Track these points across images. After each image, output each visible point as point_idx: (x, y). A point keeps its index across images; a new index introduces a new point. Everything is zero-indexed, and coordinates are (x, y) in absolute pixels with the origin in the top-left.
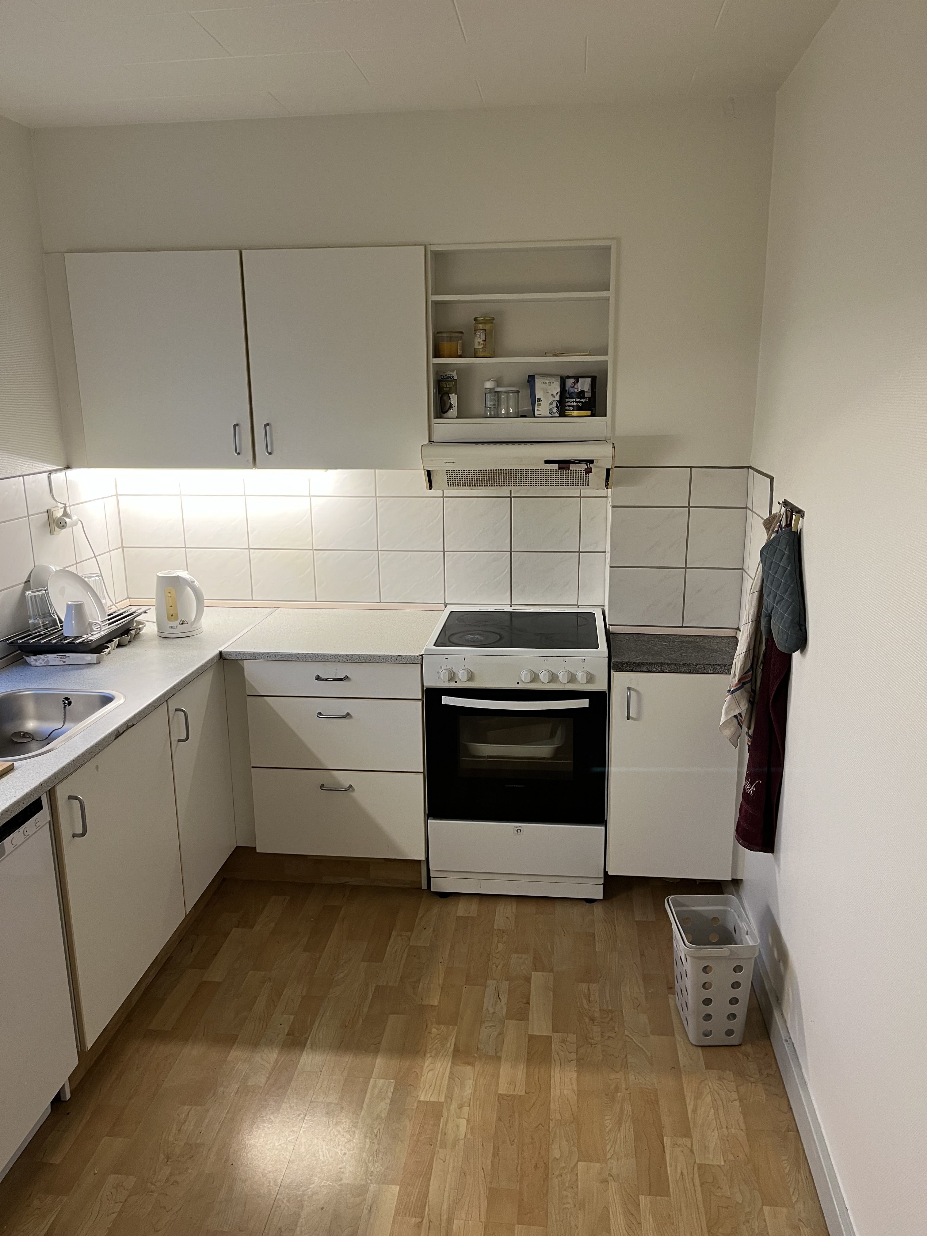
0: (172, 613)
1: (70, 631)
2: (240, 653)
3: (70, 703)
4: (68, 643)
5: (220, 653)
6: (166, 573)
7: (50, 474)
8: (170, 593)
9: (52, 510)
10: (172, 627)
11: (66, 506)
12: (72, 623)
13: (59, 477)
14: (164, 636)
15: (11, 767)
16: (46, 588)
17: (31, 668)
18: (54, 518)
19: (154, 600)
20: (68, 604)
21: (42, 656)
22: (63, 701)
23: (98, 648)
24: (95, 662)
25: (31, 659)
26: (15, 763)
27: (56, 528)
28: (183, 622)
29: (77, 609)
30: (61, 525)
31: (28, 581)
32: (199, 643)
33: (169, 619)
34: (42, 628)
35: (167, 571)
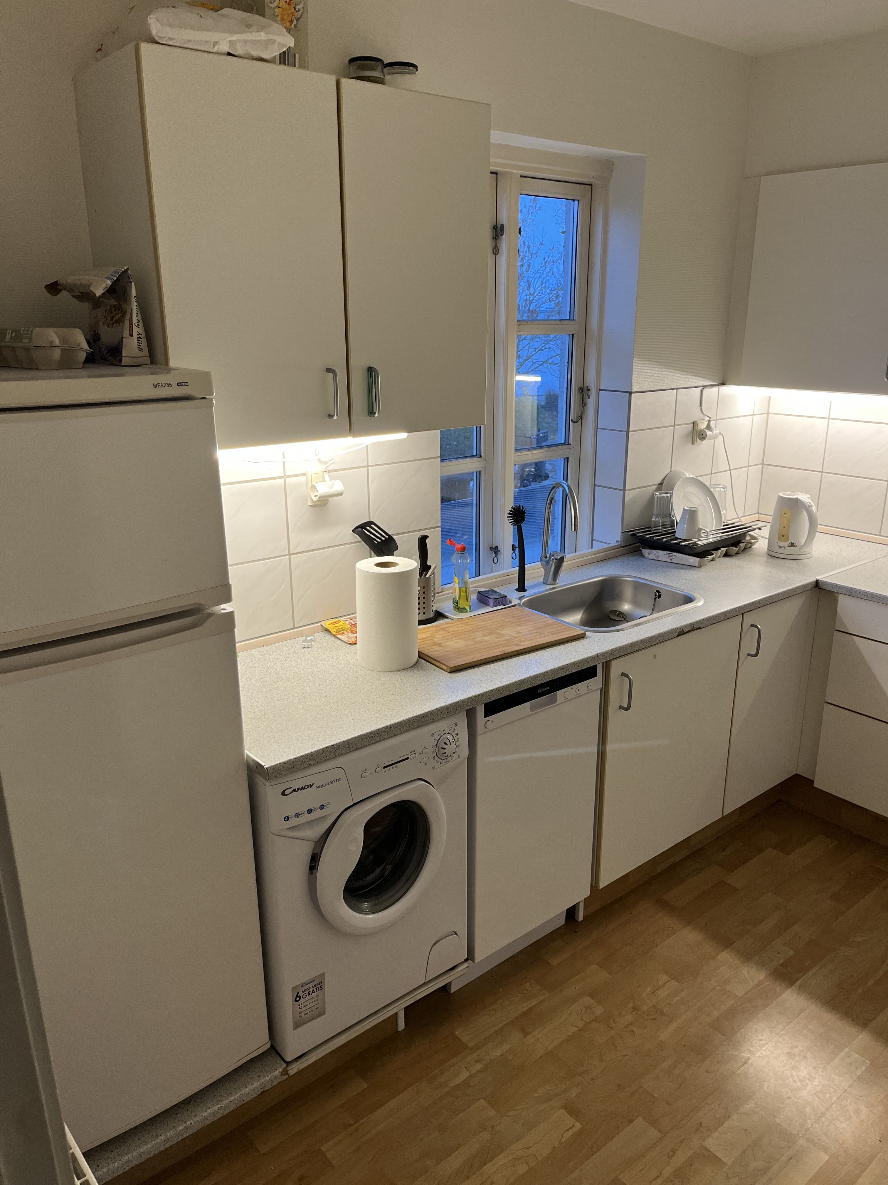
0: (783, 534)
1: (681, 533)
2: (836, 585)
3: (660, 596)
4: (676, 543)
5: (817, 581)
6: (787, 495)
7: (703, 389)
8: (785, 513)
9: (698, 422)
10: (780, 547)
11: (711, 419)
12: (684, 527)
13: (711, 393)
14: (772, 555)
15: (583, 636)
16: (671, 492)
17: (644, 560)
18: (698, 430)
19: (771, 517)
20: (684, 509)
21: (654, 551)
22: (655, 593)
23: (703, 553)
24: (697, 566)
25: (646, 552)
26: (586, 633)
27: (698, 439)
28: (792, 545)
29: (691, 514)
30: (703, 436)
31: (661, 484)
32: (802, 567)
33: (779, 539)
34: (661, 527)
35: (789, 492)
